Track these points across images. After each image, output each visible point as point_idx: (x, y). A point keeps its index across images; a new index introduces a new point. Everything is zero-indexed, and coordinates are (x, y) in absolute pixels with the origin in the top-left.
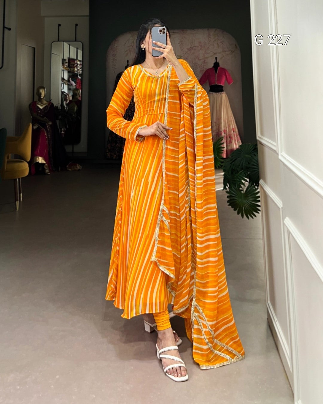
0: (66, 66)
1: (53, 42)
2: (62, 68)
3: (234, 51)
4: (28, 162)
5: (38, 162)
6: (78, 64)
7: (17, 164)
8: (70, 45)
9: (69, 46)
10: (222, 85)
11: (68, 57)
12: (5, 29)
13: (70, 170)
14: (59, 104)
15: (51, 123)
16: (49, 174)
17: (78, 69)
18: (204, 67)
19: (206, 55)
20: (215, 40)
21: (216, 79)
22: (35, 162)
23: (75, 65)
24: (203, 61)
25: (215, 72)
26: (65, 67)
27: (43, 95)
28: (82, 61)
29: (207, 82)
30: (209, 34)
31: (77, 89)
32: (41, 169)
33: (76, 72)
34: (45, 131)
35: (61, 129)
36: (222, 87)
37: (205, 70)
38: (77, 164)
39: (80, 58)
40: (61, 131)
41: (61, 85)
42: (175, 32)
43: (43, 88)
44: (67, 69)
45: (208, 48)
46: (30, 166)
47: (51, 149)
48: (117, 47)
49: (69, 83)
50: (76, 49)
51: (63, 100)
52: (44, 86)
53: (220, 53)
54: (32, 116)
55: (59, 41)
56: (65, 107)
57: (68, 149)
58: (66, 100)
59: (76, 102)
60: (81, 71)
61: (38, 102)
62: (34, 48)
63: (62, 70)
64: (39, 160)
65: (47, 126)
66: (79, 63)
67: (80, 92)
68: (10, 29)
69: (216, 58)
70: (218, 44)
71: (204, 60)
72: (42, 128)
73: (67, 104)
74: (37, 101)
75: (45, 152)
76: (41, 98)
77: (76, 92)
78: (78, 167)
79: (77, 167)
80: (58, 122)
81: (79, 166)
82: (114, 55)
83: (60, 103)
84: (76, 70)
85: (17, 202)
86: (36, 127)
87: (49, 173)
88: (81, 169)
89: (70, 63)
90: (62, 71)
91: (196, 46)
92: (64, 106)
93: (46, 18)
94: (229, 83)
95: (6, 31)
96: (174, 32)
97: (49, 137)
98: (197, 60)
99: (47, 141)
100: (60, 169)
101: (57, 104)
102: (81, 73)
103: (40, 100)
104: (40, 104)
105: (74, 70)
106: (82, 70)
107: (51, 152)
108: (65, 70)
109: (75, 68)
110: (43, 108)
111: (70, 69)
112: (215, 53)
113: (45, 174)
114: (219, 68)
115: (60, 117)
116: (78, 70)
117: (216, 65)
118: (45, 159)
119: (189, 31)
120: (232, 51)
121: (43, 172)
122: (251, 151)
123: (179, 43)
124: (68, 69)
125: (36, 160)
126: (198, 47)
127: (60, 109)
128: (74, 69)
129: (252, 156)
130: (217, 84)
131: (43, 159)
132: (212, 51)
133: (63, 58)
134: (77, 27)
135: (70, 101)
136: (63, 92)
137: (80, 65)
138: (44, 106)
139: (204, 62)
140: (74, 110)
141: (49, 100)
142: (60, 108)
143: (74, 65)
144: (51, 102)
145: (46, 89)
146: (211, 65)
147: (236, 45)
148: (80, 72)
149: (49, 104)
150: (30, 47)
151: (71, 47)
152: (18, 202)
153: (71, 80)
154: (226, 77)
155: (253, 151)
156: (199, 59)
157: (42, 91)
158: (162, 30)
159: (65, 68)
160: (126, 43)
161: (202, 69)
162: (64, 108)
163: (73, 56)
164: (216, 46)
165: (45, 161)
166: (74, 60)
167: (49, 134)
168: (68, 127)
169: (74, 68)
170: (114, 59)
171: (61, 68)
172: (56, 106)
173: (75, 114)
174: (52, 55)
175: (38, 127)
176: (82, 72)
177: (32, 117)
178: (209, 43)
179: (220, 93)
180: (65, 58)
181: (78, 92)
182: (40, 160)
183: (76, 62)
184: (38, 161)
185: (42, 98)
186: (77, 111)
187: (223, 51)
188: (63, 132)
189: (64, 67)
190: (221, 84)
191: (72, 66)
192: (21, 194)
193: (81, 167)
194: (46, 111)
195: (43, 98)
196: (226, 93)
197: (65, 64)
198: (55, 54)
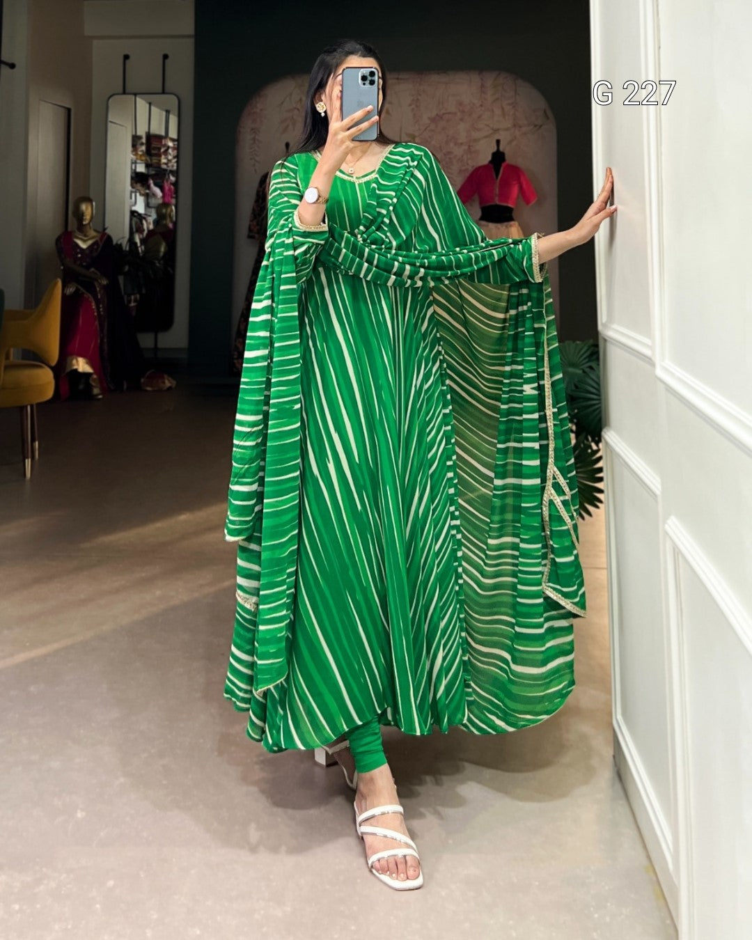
0: (142, 151)
1: (111, 96)
2: (132, 156)
3: (541, 126)
4: (52, 368)
5: (76, 370)
6: (169, 147)
7: (27, 372)
8: (150, 104)
9: (148, 105)
10: (510, 205)
11: (147, 130)
12: (2, 66)
13: (149, 389)
14: (124, 238)
15: (105, 282)
16: (100, 399)
17: (168, 160)
18: (469, 162)
19: (476, 135)
20: (497, 99)
21: (497, 191)
22: (68, 370)
23: (162, 150)
24: (466, 147)
25: (494, 176)
26: (140, 153)
27: (87, 217)
28: (178, 140)
29: (476, 197)
30: (482, 86)
31: (165, 204)
32: (81, 387)
33: (164, 167)
34: (91, 299)
35: (129, 295)
36: (510, 210)
37: (471, 169)
38: (166, 376)
39: (173, 133)
40: (129, 302)
41: (129, 195)
42: (401, 79)
43: (88, 200)
44: (143, 158)
45: (479, 117)
46: (56, 377)
47: (105, 340)
48: (261, 110)
49: (147, 191)
50: (164, 113)
51: (134, 230)
52: (92, 196)
53: (507, 129)
54: (63, 265)
55: (124, 93)
56: (139, 244)
57: (146, 340)
58: (140, 230)
59: (164, 233)
60: (175, 165)
61: (78, 234)
62: (69, 110)
63: (132, 160)
64: (78, 364)
65: (96, 290)
66: (171, 144)
67: (172, 210)
68: (12, 66)
69: (498, 142)
70: (503, 109)
71: (469, 146)
72: (84, 291)
73: (142, 241)
74: (75, 232)
75: (92, 346)
76: (84, 223)
77: (164, 211)
78: (166, 381)
79: (164, 383)
80: (121, 279)
81: (169, 381)
82: (254, 130)
83: (127, 235)
84: (164, 160)
85: (27, 460)
86: (70, 290)
87: (100, 397)
88: (174, 386)
89: (151, 145)
90: (132, 163)
91: (449, 113)
92: (136, 243)
93: (95, 42)
94: (528, 202)
95: (5, 71)
96: (398, 79)
97: (102, 313)
98: (452, 145)
99: (97, 323)
100: (125, 387)
101: (119, 239)
102: (175, 168)
103: (81, 228)
104: (80, 237)
105: (160, 161)
106: (177, 162)
107: (106, 347)
108: (138, 161)
109: (163, 157)
110: (89, 247)
111: (151, 160)
112: (496, 131)
113: (92, 398)
114: (503, 165)
115: (127, 268)
117: (498, 157)
118: (91, 362)
119: (435, 78)
120: (535, 126)
121: (87, 394)
122: (581, 359)
123: (410, 105)
124: (146, 160)
125: (72, 365)
126: (455, 114)
127: (128, 249)
128: (158, 158)
129: (584, 372)
130: (498, 203)
131: (87, 363)
132: (488, 126)
133: (134, 133)
134: (167, 61)
135: (149, 231)
136: (133, 213)
137: (174, 149)
138: (90, 242)
139: (469, 150)
140: (159, 251)
141: (100, 229)
142: (126, 247)
143: (160, 149)
144: (106, 234)
145: (94, 203)
146: (485, 158)
147: (545, 112)
148: (173, 166)
149: (101, 239)
150: (60, 108)
151: (153, 108)
152: (30, 460)
153: (152, 185)
154: (521, 188)
155: (587, 360)
156: (456, 144)
157: (87, 208)
158: (368, 74)
159: (138, 157)
160: (282, 103)
161: (463, 168)
162: (137, 248)
163: (157, 129)
164: (498, 111)
165: (92, 366)
166: (159, 138)
167: (101, 306)
168: (144, 291)
169: (160, 156)
170: (254, 139)
171: (130, 156)
172: (117, 244)
173: (162, 262)
174: (109, 124)
175: (77, 290)
176: (178, 166)
177: (62, 268)
178: (481, 106)
179: (506, 224)
180: (138, 134)
181: (169, 210)
182: (82, 365)
183: (163, 143)
184: (75, 367)
185: (85, 225)
186: (165, 253)
187: (515, 126)
188: (133, 304)
189: (136, 154)
190: (507, 202)
191: (156, 152)
192: (37, 443)
193: (174, 382)
194: (95, 254)
195: (89, 223)
196: (519, 225)
197: (138, 146)
198: (117, 122)
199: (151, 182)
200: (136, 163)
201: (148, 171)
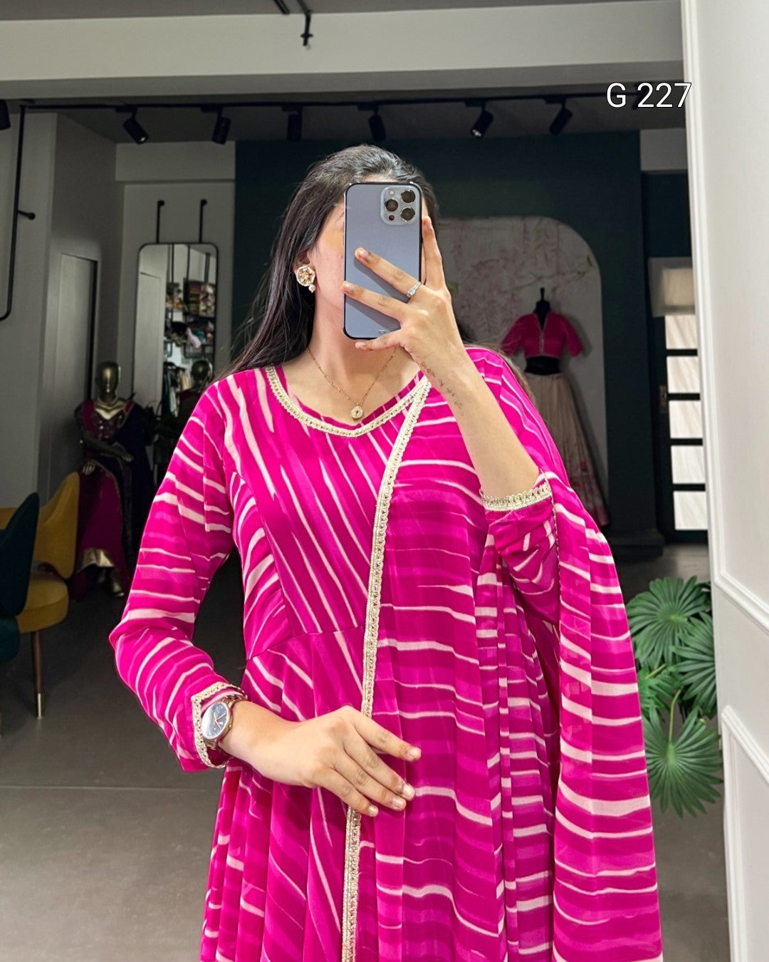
0: (180, 299)
1: (142, 247)
2: (167, 305)
5: (94, 565)
6: (207, 294)
8: (188, 251)
10: (555, 356)
11: (185, 276)
12: (19, 216)
14: (155, 401)
15: (129, 458)
16: (122, 597)
21: (542, 342)
22: (85, 565)
23: (201, 297)
25: (539, 326)
26: (177, 301)
30: (525, 231)
33: (203, 314)
34: (114, 478)
36: (557, 361)
37: (515, 319)
39: (212, 279)
41: (163, 346)
43: (112, 365)
44: (181, 306)
45: (522, 264)
49: (184, 341)
50: (204, 255)
51: (169, 384)
52: (117, 361)
54: (82, 439)
55: (158, 242)
58: (175, 383)
61: (100, 402)
62: (95, 263)
63: (167, 309)
64: (97, 558)
65: (120, 467)
66: (210, 290)
68: (32, 216)
69: (542, 291)
72: (106, 470)
74: (98, 399)
76: (108, 391)
77: (201, 369)
83: (159, 398)
84: (202, 307)
86: (91, 468)
87: (122, 595)
89: (188, 293)
90: (168, 313)
93: (127, 187)
95: (23, 222)
97: (126, 497)
101: (150, 403)
102: (213, 315)
103: (105, 396)
104: (104, 407)
105: (198, 308)
108: (175, 310)
109: (202, 303)
110: (115, 418)
111: (189, 308)
113: (113, 595)
114: (548, 315)
115: (156, 438)
116: (208, 307)
121: (107, 590)
123: (452, 252)
124: (184, 308)
125: (89, 561)
127: (159, 413)
128: (197, 306)
130: (543, 354)
131: (108, 558)
133: (170, 280)
134: (204, 207)
135: (186, 390)
136: (167, 365)
138: (113, 414)
142: (158, 411)
143: (198, 296)
144: (133, 401)
145: (120, 368)
147: (588, 259)
149: (128, 408)
150: (86, 261)
151: (192, 251)
153: (190, 334)
159: (175, 305)
163: (197, 275)
166: (198, 284)
167: (125, 486)
169: (197, 303)
171: (165, 304)
174: (141, 276)
175: (98, 468)
177: (81, 442)
179: (552, 376)
180: (176, 280)
181: (205, 369)
182: (101, 559)
183: (203, 289)
184: (95, 562)
185: (109, 393)
187: (558, 273)
189: (173, 302)
191: (194, 299)
194: (119, 426)
195: (113, 391)
196: (566, 376)
197: (175, 294)
198: (150, 273)
199: (189, 332)
200: (172, 312)
201: (186, 320)
